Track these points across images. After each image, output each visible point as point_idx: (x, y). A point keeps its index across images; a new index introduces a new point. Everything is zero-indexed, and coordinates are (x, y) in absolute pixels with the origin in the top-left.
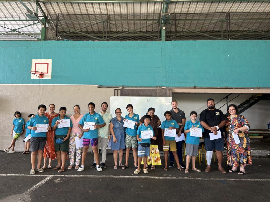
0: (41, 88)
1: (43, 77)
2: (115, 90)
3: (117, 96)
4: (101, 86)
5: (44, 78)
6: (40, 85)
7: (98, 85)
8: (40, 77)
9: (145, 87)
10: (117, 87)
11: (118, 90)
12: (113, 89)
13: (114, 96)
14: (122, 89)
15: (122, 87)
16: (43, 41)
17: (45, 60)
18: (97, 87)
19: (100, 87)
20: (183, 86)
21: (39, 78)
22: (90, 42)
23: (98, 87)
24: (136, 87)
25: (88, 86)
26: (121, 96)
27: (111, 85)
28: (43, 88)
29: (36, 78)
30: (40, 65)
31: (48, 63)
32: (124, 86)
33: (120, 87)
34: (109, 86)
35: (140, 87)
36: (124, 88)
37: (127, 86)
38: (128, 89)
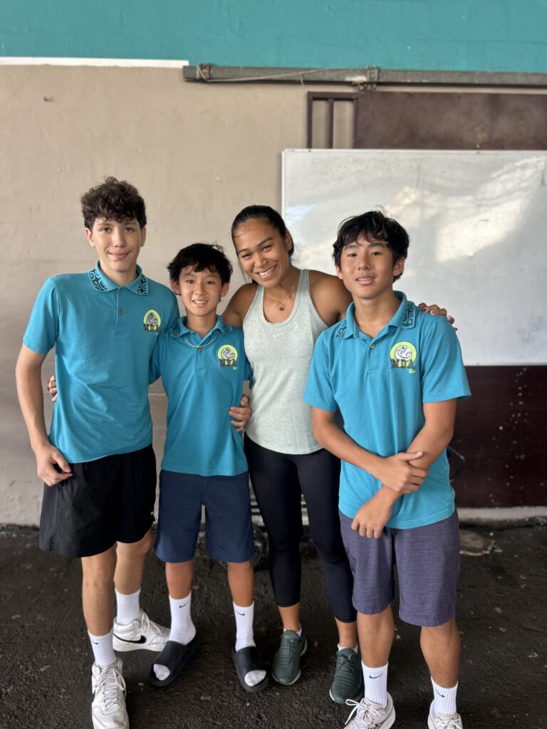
2: (313, 98)
3: (330, 145)
4: (211, 67)
7: (186, 63)
9: (535, 80)
10: (327, 77)
11: (337, 105)
12: (298, 95)
13: (309, 145)
14: (364, 96)
15: (363, 79)
18: (179, 79)
19: (204, 75)
23: (190, 77)
24: (466, 80)
25: (116, 68)
26: (358, 143)
27: (284, 64)
32: (380, 70)
33: (348, 79)
34: (274, 70)
35: (496, 81)
36: (379, 84)
37: (405, 71)
38: (409, 94)
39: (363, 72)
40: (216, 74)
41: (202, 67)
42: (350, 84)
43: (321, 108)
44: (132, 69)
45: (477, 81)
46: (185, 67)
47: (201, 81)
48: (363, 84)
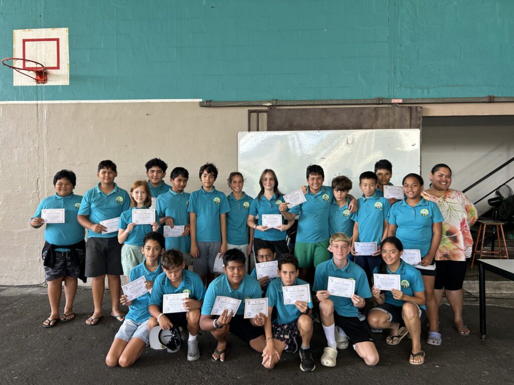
0: (42, 112)
1: (45, 81)
2: (250, 112)
3: (258, 130)
4: (210, 101)
5: (49, 83)
6: (39, 102)
7: (201, 100)
8: (37, 81)
9: (341, 102)
10: (256, 104)
11: (260, 114)
12: (245, 111)
13: (249, 130)
14: (271, 111)
15: (270, 104)
17: (50, 29)
18: (198, 105)
19: (208, 104)
20: (453, 96)
21: (35, 84)
23: (202, 105)
24: (312, 103)
25: (174, 102)
26: (270, 129)
27: (239, 99)
28: (49, 112)
29: (28, 85)
30: (35, 47)
31: (57, 40)
32: (276, 100)
33: (264, 105)
34: (235, 102)
35: (324, 103)
36: (276, 106)
37: (287, 101)
38: (290, 109)
39: (270, 102)
40: (212, 104)
41: (207, 102)
42: (265, 106)
43: (254, 115)
44: (180, 102)
45: (316, 104)
46: (200, 102)
47: (206, 106)
48: (270, 106)
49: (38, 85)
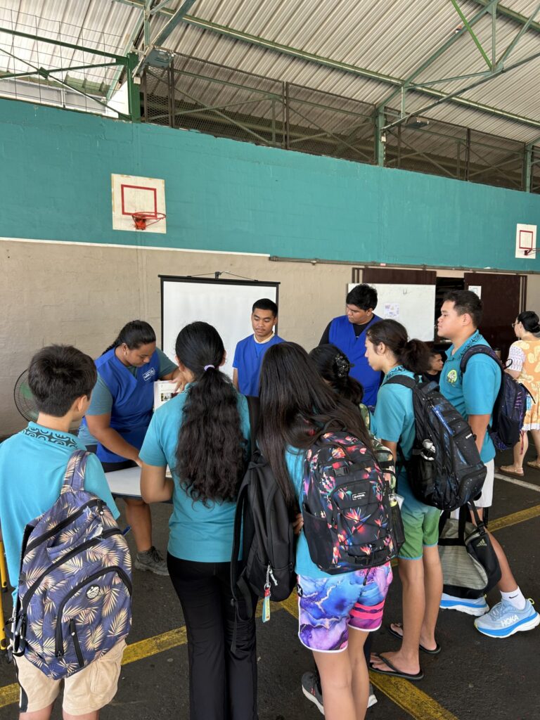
1: (144, 228)
5: (148, 230)
6: (139, 247)
8: (137, 227)
16: (139, 125)
17: (147, 179)
19: (274, 259)
21: (134, 229)
22: (250, 145)
23: (270, 259)
29: (128, 230)
30: (133, 193)
31: (155, 190)
49: (138, 231)
